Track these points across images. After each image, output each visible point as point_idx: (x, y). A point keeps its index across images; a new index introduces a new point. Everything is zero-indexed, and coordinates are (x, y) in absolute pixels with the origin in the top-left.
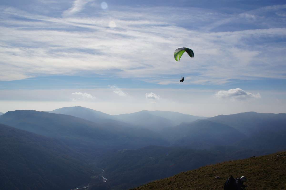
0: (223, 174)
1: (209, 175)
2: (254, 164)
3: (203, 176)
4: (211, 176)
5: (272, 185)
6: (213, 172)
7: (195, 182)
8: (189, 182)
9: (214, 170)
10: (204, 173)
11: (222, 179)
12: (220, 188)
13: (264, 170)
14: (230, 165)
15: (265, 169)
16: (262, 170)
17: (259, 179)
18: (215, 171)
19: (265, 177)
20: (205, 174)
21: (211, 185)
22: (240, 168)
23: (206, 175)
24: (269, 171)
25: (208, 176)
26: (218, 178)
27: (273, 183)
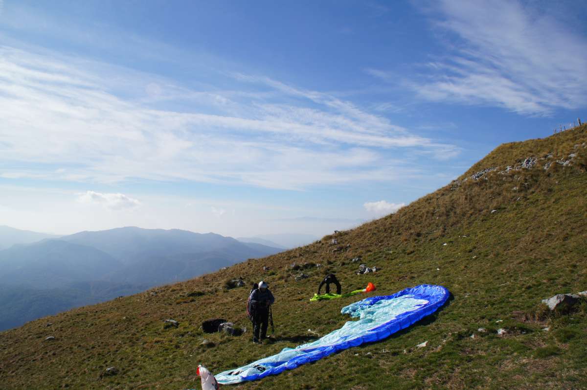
0: (61, 330)
1: (37, 335)
2: (116, 309)
3: (26, 338)
4: (40, 337)
5: (130, 341)
6: (46, 330)
9: (48, 325)
10: (29, 332)
11: (58, 340)
12: (49, 356)
13: (127, 318)
14: (78, 315)
15: (129, 317)
16: (124, 318)
17: (117, 333)
18: (49, 327)
19: (125, 329)
20: (29, 334)
21: (35, 352)
22: (92, 318)
23: (31, 337)
24: (134, 319)
25: (35, 336)
26: (50, 339)
27: (134, 337)
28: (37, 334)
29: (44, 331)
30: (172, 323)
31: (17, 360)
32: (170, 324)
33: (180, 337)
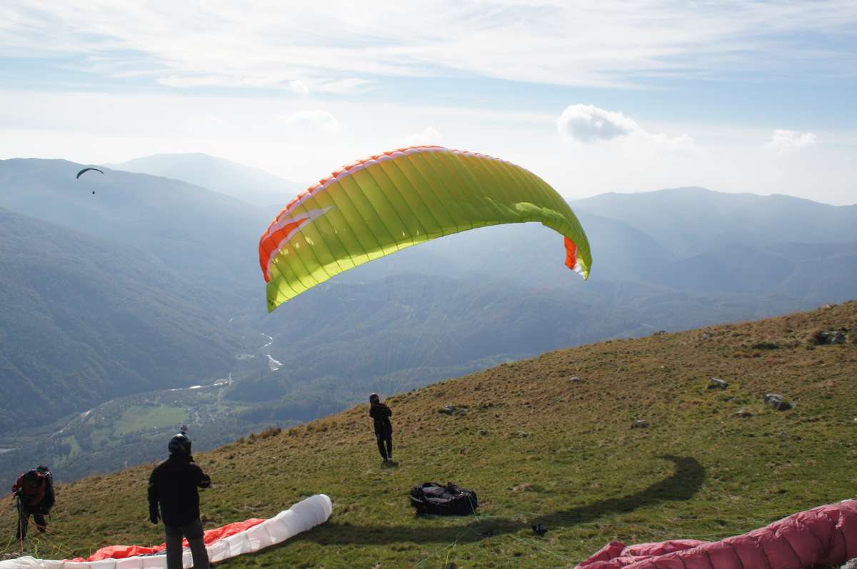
0: (586, 371)
2: (653, 353)
3: (548, 375)
4: (563, 376)
5: (666, 397)
6: (568, 367)
7: (530, 388)
8: (519, 386)
9: (571, 363)
10: (550, 368)
11: (583, 382)
12: (577, 399)
13: (666, 367)
14: (605, 354)
15: (668, 366)
16: (662, 367)
17: (651, 385)
18: (571, 365)
19: (662, 381)
20: (551, 370)
21: (561, 393)
22: (623, 360)
23: (552, 374)
24: (674, 369)
25: (557, 374)
26: (575, 381)
27: (671, 392)
28: (560, 372)
29: (568, 369)
30: (719, 383)
31: (544, 398)
32: (716, 384)
33: (723, 402)
